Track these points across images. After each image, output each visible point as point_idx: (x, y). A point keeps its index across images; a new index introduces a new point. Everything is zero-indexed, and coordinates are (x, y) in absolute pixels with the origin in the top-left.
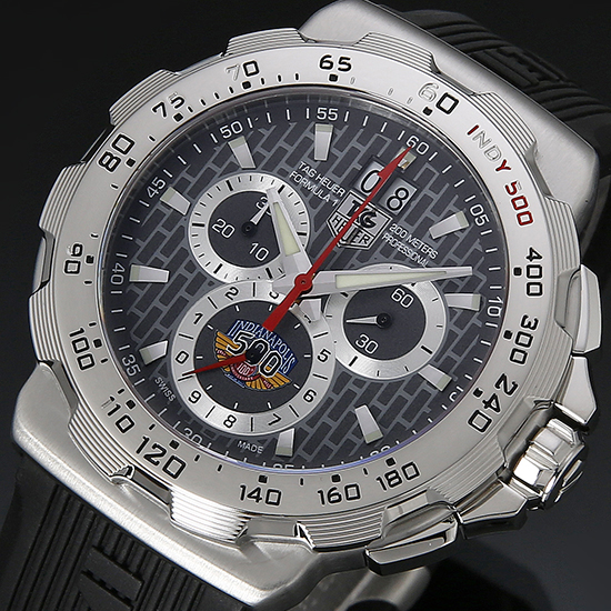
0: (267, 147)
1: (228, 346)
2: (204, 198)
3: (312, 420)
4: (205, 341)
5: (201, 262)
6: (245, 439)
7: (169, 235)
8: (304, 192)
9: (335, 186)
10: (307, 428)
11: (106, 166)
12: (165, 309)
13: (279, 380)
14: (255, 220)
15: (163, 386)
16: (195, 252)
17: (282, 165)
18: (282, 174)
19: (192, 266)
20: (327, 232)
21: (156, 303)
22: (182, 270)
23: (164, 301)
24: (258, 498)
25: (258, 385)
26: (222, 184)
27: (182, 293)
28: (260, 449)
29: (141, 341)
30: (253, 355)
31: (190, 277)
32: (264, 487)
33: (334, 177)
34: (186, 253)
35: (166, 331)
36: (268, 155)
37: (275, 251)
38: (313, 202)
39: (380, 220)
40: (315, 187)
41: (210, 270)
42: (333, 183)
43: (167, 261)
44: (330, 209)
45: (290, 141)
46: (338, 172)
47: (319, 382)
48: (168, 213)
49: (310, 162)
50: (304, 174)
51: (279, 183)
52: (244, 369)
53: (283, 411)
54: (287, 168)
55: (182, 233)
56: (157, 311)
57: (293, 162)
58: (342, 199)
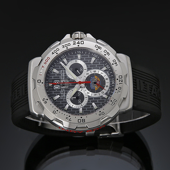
0: (63, 105)
1: (96, 88)
2: (77, 108)
3: (98, 68)
4: (98, 91)
5: (87, 101)
6: (108, 75)
7: (86, 108)
8: (66, 95)
9: (62, 91)
10: (100, 68)
11: (84, 121)
12: (98, 100)
13: (96, 77)
14: (75, 98)
15: (109, 92)
16: (86, 103)
17: (64, 101)
18: (65, 100)
19: (89, 101)
20: (69, 87)
21: (98, 102)
22: (90, 102)
23: (97, 101)
24: (116, 63)
25: (99, 79)
26: (73, 107)
27: (93, 100)
28: (107, 72)
29: (105, 100)
30: (95, 83)
31: (90, 100)
32: (114, 63)
33: (60, 92)
34: (87, 104)
35: (101, 98)
36: (64, 104)
37: (77, 92)
38: (66, 92)
39: (62, 81)
40: (64, 94)
41: (87, 99)
42: (61, 92)
43: (90, 106)
44: (66, 89)
45: (60, 102)
46: (59, 92)
47: (92, 72)
48: (83, 111)
49: (61, 97)
50: (63, 97)
51: (67, 99)
52: (98, 83)
53: (100, 73)
54: (64, 100)
55: (85, 107)
56: (99, 101)
57: (63, 100)
58: (63, 89)
